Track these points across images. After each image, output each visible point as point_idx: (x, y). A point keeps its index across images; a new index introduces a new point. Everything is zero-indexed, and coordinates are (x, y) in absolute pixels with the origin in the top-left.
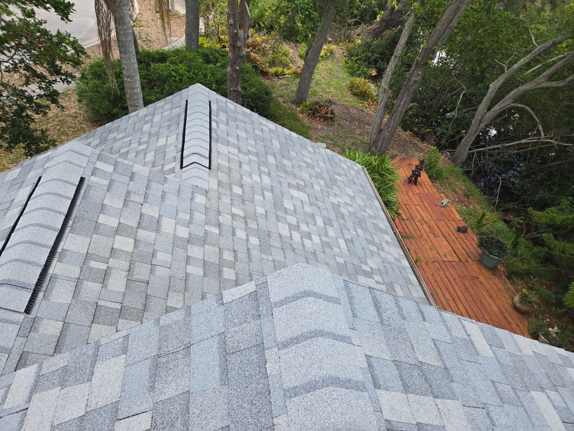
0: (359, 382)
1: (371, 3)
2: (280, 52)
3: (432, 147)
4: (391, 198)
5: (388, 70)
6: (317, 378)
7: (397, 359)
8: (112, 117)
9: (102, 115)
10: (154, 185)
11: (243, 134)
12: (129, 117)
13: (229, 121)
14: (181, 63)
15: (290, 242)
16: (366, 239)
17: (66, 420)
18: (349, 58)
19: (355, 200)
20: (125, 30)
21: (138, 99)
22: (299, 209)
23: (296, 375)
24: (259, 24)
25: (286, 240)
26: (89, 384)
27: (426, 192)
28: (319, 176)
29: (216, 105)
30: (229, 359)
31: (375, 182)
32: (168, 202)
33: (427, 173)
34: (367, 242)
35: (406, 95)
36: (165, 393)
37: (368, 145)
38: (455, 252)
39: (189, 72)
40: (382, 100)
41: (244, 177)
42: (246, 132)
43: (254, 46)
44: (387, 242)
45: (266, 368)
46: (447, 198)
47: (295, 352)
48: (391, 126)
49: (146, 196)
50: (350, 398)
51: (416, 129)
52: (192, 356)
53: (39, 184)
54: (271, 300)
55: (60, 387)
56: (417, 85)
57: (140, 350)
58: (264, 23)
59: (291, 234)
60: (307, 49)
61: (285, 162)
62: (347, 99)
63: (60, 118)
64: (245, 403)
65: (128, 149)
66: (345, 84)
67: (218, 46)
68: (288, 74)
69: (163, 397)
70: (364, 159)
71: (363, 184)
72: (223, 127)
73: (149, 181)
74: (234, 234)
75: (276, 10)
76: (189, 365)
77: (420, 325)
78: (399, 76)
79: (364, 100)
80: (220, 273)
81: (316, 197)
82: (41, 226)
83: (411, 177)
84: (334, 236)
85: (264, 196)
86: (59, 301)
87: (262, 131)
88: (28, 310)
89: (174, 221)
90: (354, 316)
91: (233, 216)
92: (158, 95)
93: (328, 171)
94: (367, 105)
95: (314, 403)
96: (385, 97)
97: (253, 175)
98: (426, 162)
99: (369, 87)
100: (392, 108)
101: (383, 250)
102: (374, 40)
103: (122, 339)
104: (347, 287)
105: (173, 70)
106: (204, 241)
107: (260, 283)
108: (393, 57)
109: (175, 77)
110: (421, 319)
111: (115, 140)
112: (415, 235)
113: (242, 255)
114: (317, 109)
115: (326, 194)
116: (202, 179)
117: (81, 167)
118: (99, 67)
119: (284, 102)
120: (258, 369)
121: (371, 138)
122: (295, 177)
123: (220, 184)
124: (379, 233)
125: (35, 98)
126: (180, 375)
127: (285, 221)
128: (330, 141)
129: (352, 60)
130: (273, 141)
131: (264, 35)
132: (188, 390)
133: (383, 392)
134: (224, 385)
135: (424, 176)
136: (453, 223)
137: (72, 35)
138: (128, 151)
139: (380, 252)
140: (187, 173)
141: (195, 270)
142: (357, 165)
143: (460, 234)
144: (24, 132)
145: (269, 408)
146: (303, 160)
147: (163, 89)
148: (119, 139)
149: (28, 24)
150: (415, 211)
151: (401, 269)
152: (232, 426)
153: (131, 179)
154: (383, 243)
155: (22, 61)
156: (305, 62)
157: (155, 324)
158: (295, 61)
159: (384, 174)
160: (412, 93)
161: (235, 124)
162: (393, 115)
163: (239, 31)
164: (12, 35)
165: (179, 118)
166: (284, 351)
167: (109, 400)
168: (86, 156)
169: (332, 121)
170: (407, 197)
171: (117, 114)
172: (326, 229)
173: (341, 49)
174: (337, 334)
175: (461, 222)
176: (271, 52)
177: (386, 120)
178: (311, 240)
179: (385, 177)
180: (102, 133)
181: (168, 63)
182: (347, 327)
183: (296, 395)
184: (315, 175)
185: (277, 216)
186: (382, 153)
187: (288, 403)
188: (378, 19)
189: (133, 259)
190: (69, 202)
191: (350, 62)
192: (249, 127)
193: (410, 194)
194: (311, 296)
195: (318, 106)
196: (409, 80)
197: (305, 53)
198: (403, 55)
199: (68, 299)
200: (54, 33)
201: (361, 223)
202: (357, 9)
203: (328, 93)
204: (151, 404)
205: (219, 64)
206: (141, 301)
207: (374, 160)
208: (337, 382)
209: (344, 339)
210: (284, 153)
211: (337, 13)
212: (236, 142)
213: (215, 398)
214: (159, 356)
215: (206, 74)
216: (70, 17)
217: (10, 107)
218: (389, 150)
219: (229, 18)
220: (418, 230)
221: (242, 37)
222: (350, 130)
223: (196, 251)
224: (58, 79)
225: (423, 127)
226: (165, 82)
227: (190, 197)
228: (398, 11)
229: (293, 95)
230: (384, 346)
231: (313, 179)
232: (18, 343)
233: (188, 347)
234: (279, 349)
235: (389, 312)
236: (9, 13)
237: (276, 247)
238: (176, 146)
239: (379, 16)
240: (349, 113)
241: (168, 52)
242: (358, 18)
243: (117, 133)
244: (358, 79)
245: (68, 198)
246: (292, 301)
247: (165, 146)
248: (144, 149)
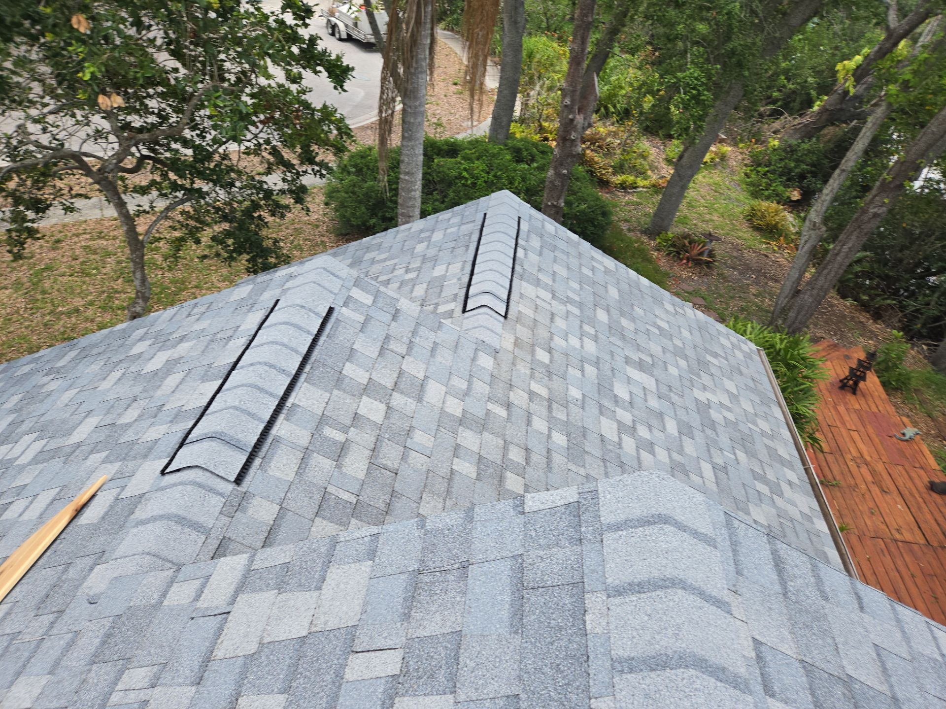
0: (740, 677)
1: (806, 81)
2: (635, 152)
3: (895, 332)
4: (804, 409)
5: (825, 191)
6: (670, 652)
7: (807, 660)
8: (366, 230)
9: (352, 226)
10: (423, 331)
11: (562, 272)
12: (398, 231)
13: (544, 249)
14: (478, 159)
15: (618, 451)
16: (752, 470)
17: (281, 639)
18: (752, 168)
19: (739, 401)
20: (416, 107)
21: (414, 206)
22: (638, 401)
23: (635, 640)
24: (606, 108)
25: (611, 448)
26: (317, 593)
27: (874, 409)
28: (679, 352)
29: (527, 224)
30: (526, 596)
31: (777, 377)
32: (438, 358)
33: (879, 377)
34: (754, 476)
35: (853, 238)
36: (425, 627)
37: (770, 315)
38: (919, 528)
39: (488, 173)
40: (806, 242)
41: (556, 338)
42: (568, 268)
43: (593, 140)
44: (790, 483)
45: (585, 621)
46: (915, 427)
47: (636, 606)
48: (818, 286)
49: (410, 346)
50: (723, 697)
51: (865, 298)
52: (470, 581)
53: (276, 308)
54: (602, 519)
55: (276, 591)
56: (877, 222)
57: (394, 558)
58: (615, 107)
59: (620, 439)
60: (681, 149)
61: (624, 322)
62: (741, 234)
63: (297, 226)
64: (546, 666)
65: (390, 276)
66: (740, 209)
67: (537, 137)
68: (643, 187)
69: (421, 633)
70: (761, 336)
71: (756, 376)
72: (533, 257)
73: (418, 324)
74: (529, 423)
75: (639, 88)
76: (465, 594)
77: (853, 616)
78: (842, 204)
79: (772, 238)
80: (501, 479)
81: (670, 386)
82: (271, 366)
83: (846, 378)
84: (695, 455)
85: (583, 371)
86: (278, 475)
87: (593, 269)
88: (239, 480)
89: (444, 388)
90: (739, 573)
91: (532, 394)
92: (437, 203)
93: (695, 346)
94: (775, 248)
95: (661, 688)
96: (813, 236)
97: (570, 336)
98: (881, 357)
99: (784, 218)
100: (824, 257)
101: (781, 495)
102: (803, 142)
103: (369, 538)
104: (729, 525)
105: (465, 169)
106: (483, 425)
107: (586, 490)
108: (837, 171)
109: (467, 179)
110: (857, 606)
111: (373, 262)
112: (842, 483)
113: (538, 458)
114: (684, 245)
115: (688, 384)
116: (492, 331)
117: (331, 292)
118: (362, 157)
119: (629, 230)
120: (571, 620)
121: (777, 304)
122: (638, 348)
123: (517, 343)
124: (777, 465)
125: (275, 193)
126: (449, 606)
127: (613, 416)
128: (700, 301)
129: (758, 172)
130: (609, 287)
131: (613, 124)
132: (459, 629)
133: (778, 704)
134: (516, 633)
135: (872, 382)
136: (922, 472)
137: (338, 111)
138: (389, 280)
139: (775, 497)
140: (471, 319)
141: (465, 468)
142: (749, 342)
143: (934, 495)
144: (253, 239)
145: (585, 683)
146: (655, 323)
147: (445, 197)
148: (379, 262)
149: (287, 92)
150: (847, 440)
151: (812, 534)
152: (523, 696)
153: (394, 318)
154: (782, 484)
155: (268, 142)
156: (676, 169)
157: (418, 525)
158: (657, 168)
159: (795, 367)
160: (866, 234)
161: (552, 254)
162: (824, 268)
163: (577, 116)
164: (265, 106)
165: (470, 238)
166: (617, 600)
167: (343, 621)
168: (340, 278)
169: (709, 267)
170: (833, 412)
171: (374, 227)
172: (681, 441)
173: (741, 153)
174: (708, 592)
175: (939, 474)
176: (619, 151)
177: (808, 275)
178: (654, 455)
179: (796, 370)
180: (357, 250)
181: (459, 159)
182: (726, 586)
183: (631, 671)
184: (672, 349)
185: (601, 406)
186: (794, 330)
187: (616, 680)
188: (816, 108)
189: (381, 434)
190: (311, 338)
191: (753, 175)
192: (574, 262)
193: (841, 408)
194: (669, 524)
195: (686, 242)
196: (864, 211)
197: (676, 156)
198: (855, 169)
199: (289, 474)
200: (319, 106)
201: (744, 442)
202: (779, 91)
203: (707, 221)
204: (404, 639)
205: (535, 165)
206: (384, 498)
207: (779, 341)
208: (702, 664)
209: (718, 603)
210: (625, 308)
211: (744, 95)
212: (550, 283)
213: (501, 650)
214: (420, 572)
215: (513, 178)
216: (346, 86)
217: (240, 202)
218: (808, 327)
219: (564, 96)
220: (849, 474)
221: (580, 126)
222: (740, 286)
223: (469, 439)
224: (310, 171)
225: (879, 295)
226: (450, 185)
227: (472, 356)
228: (856, 97)
229: (646, 221)
230: (787, 634)
231: (668, 355)
232: (220, 524)
233: (464, 567)
234: (609, 596)
235: (799, 581)
236: (269, 77)
237: (592, 456)
238: (460, 279)
239: (818, 103)
240: (740, 258)
241: (463, 142)
242: (779, 103)
243: (377, 252)
244: (764, 204)
245: (309, 333)
246: (637, 527)
247: (444, 277)
248: (412, 279)
